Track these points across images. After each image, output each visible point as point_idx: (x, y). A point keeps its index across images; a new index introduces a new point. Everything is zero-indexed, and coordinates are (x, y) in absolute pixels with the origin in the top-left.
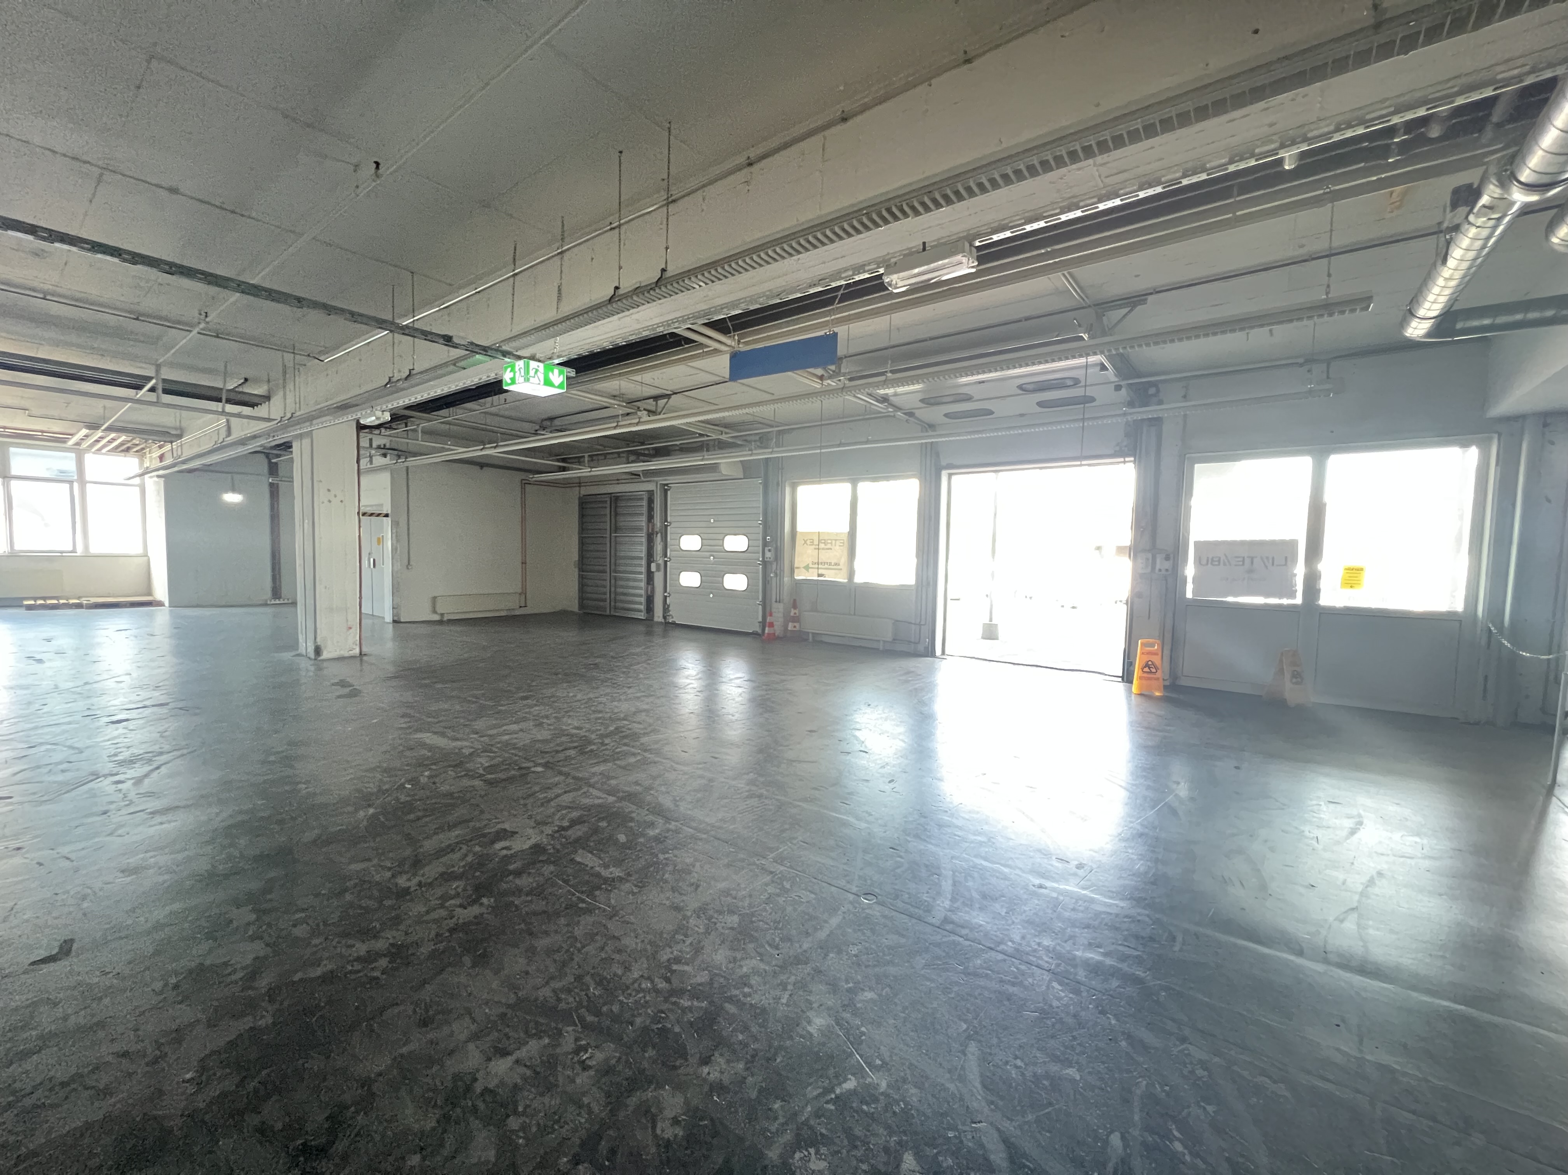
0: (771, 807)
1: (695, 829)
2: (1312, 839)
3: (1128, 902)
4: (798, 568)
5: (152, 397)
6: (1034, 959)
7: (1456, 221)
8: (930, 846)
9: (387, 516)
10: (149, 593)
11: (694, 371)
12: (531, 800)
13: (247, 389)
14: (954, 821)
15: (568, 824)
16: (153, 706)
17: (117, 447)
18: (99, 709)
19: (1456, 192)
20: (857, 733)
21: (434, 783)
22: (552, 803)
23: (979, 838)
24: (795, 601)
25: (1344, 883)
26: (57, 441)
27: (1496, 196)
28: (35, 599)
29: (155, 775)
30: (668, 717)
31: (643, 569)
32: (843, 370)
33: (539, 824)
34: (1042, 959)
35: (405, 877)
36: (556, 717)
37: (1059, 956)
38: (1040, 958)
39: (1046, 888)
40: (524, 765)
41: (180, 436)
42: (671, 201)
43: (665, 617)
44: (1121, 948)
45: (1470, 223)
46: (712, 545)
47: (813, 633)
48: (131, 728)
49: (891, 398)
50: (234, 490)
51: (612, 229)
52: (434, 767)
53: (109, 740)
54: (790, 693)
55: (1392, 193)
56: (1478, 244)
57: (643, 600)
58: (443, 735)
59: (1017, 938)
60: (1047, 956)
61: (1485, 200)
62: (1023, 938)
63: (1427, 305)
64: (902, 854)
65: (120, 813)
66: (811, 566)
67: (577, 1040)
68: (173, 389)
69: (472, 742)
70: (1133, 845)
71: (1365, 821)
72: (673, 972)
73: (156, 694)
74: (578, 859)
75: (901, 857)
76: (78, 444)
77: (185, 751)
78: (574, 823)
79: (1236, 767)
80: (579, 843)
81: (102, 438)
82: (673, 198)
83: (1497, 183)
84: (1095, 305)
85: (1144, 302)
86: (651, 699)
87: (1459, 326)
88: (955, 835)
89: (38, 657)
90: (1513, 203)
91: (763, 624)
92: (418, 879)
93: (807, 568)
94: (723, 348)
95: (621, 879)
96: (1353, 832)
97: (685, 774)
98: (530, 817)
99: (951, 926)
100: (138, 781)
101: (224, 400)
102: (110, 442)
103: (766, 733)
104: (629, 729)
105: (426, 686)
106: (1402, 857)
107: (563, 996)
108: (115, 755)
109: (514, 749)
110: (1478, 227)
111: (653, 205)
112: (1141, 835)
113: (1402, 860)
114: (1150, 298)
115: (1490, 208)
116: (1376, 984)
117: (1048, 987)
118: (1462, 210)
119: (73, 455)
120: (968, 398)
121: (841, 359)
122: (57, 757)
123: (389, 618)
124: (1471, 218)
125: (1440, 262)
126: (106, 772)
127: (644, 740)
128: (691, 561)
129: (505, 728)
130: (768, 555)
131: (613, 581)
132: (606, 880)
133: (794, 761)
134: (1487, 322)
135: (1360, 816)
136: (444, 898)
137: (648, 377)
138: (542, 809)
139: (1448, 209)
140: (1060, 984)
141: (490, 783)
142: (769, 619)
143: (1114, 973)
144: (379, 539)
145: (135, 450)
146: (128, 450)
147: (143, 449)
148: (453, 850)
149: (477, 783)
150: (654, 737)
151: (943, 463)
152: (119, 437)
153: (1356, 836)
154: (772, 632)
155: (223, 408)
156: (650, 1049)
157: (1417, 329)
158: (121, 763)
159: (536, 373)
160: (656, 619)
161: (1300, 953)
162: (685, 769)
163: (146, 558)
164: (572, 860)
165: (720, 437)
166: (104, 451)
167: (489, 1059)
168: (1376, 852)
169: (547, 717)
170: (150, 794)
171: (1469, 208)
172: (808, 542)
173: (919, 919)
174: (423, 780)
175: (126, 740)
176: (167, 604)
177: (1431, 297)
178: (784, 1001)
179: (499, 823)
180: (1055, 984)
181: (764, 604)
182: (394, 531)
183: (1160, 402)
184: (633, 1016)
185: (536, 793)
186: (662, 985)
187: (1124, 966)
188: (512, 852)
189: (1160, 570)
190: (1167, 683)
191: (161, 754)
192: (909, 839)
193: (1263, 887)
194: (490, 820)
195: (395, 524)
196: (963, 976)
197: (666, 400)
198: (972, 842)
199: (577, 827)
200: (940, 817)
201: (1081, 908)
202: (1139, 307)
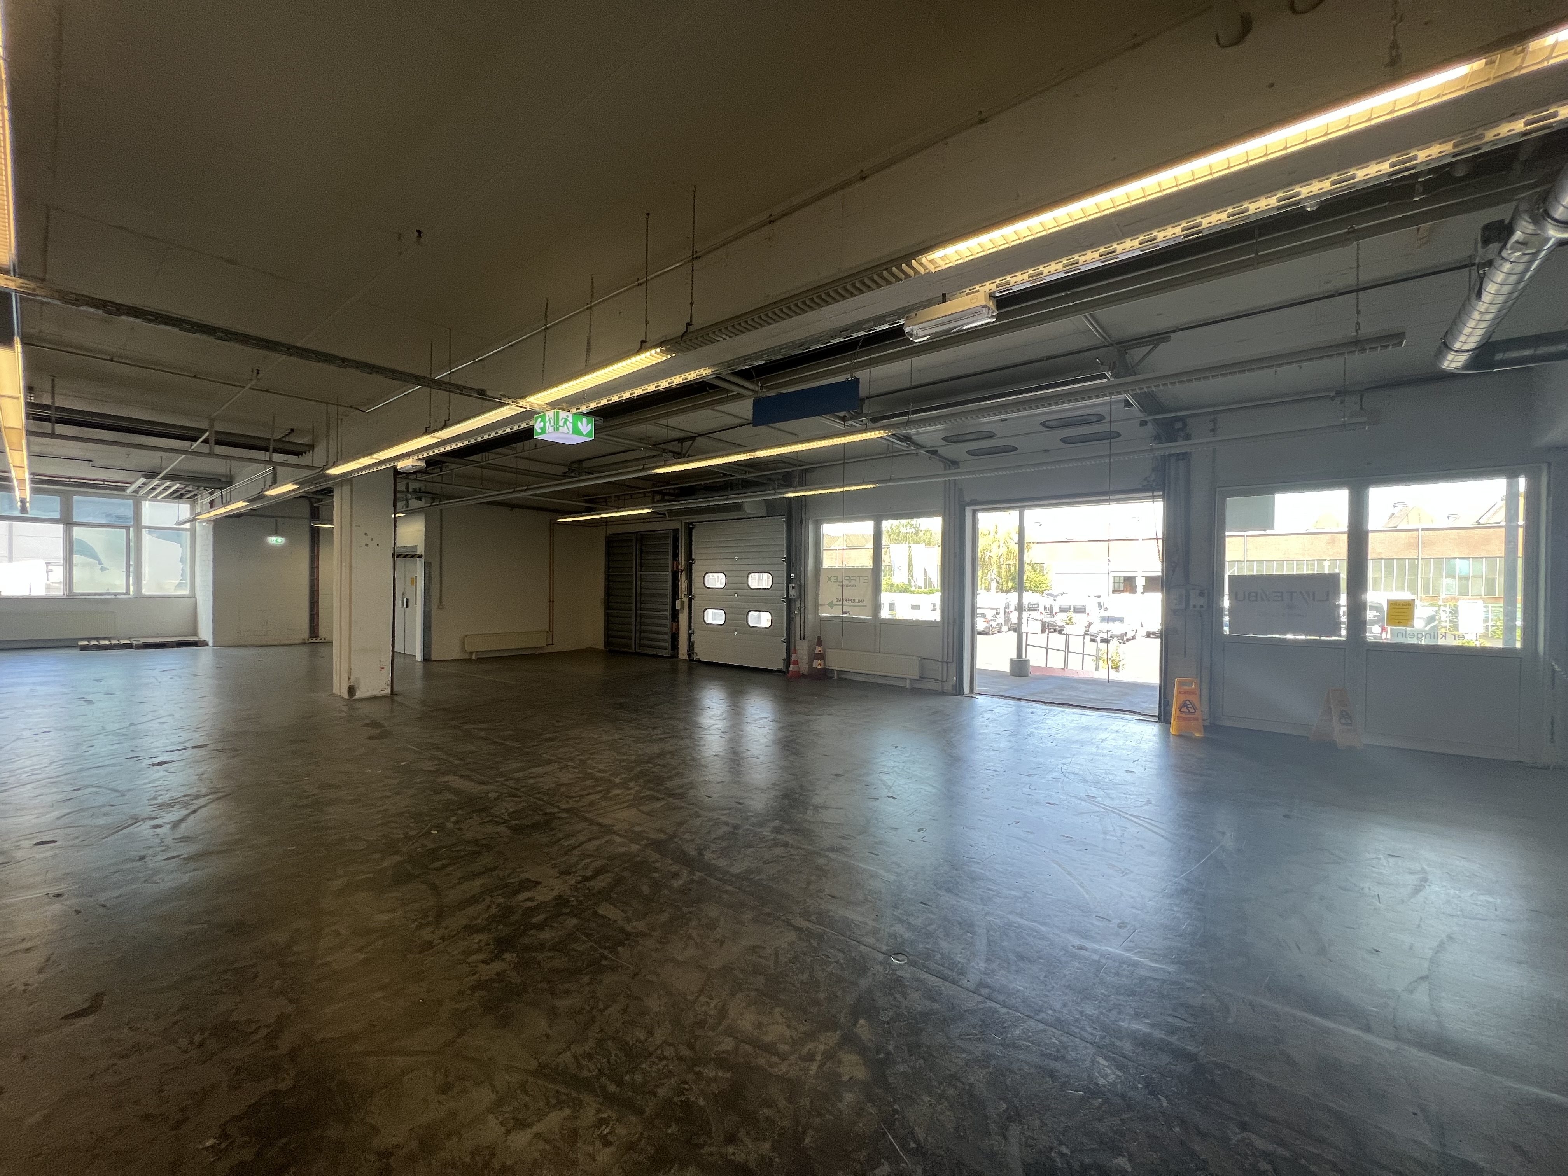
0: (797, 857)
1: (720, 880)
2: (1373, 897)
3: (1176, 967)
4: (822, 605)
5: (206, 449)
6: (1077, 1030)
7: (1490, 257)
8: (962, 901)
9: (420, 557)
10: (195, 633)
11: (719, 414)
12: (555, 848)
13: (293, 439)
14: (988, 874)
15: (591, 874)
16: (193, 747)
17: (171, 494)
18: (142, 751)
19: (1487, 228)
20: (885, 778)
21: (460, 829)
22: (576, 852)
23: (1013, 893)
24: (819, 638)
25: (1411, 948)
26: (118, 488)
27: (1529, 232)
28: (89, 639)
29: (192, 817)
30: (693, 760)
31: (669, 607)
32: (865, 411)
33: (562, 873)
34: (1085, 1031)
35: (429, 929)
36: (581, 760)
37: (1104, 1028)
38: (1083, 1029)
39: (1086, 950)
40: (548, 811)
41: (230, 483)
42: (695, 258)
43: (689, 655)
44: (1170, 1019)
45: (1503, 258)
46: (737, 583)
47: (837, 671)
48: (172, 770)
49: (913, 437)
50: (276, 533)
51: (639, 284)
52: (460, 812)
53: (150, 783)
54: (815, 735)
55: (1418, 229)
56: (1513, 279)
57: (668, 637)
58: (468, 778)
59: (1058, 1006)
60: (1091, 1027)
61: (1518, 235)
62: (1065, 1005)
63: (1462, 338)
64: (934, 910)
65: (156, 859)
66: (835, 603)
67: (598, 1111)
68: (224, 440)
69: (498, 786)
70: (1178, 902)
71: (1430, 877)
72: (696, 1038)
73: (197, 735)
74: (601, 912)
75: (932, 912)
76: (136, 492)
77: (220, 795)
78: (597, 873)
79: (1285, 816)
80: (604, 895)
81: (158, 486)
82: (698, 254)
83: (1530, 221)
84: (1117, 343)
85: (1168, 339)
86: (675, 741)
87: (1499, 357)
88: (989, 889)
89: (89, 698)
90: (1548, 240)
91: (788, 661)
92: (442, 931)
93: (831, 605)
94: (746, 392)
95: (643, 935)
96: (1417, 890)
97: (710, 820)
98: (554, 866)
99: (987, 991)
100: (176, 825)
101: (271, 449)
102: (165, 489)
103: (791, 777)
104: (653, 772)
105: (455, 727)
106: (1475, 919)
107: (584, 1063)
108: (155, 798)
109: (539, 793)
110: (1512, 262)
111: (678, 262)
112: (1185, 891)
113: (1474, 922)
114: (1172, 335)
115: (1523, 243)
116: (1455, 1066)
117: (1093, 1062)
118: (1494, 247)
119: (131, 502)
120: (991, 436)
121: (863, 400)
122: (101, 800)
123: (419, 657)
124: (1504, 254)
125: (1474, 296)
126: (146, 816)
127: (669, 784)
128: (716, 599)
129: (530, 771)
130: (792, 592)
131: (638, 620)
132: (628, 935)
133: (821, 807)
134: (1527, 352)
135: (1423, 871)
136: (467, 953)
137: (673, 421)
138: (566, 858)
139: (1480, 245)
140: (1105, 1059)
141: (517, 830)
142: (793, 657)
143: (1164, 1047)
144: (412, 579)
145: (188, 496)
146: (181, 496)
147: (195, 495)
148: (477, 902)
149: (502, 829)
150: (678, 782)
151: (967, 499)
152: (173, 486)
153: (1422, 894)
154: (796, 670)
155: (270, 458)
156: (673, 1125)
157: (1453, 362)
158: (160, 806)
159: (565, 422)
160: (681, 657)
161: (1368, 1029)
162: (710, 815)
163: (194, 599)
164: (596, 913)
165: (744, 476)
166: (159, 498)
167: (508, 1132)
168: (1444, 913)
169: (572, 759)
170: (185, 839)
171: (1501, 245)
172: (832, 579)
173: (954, 982)
174: (450, 825)
175: (166, 783)
176: (211, 644)
177: (1467, 331)
178: (812, 1072)
179: (523, 872)
180: (1101, 1060)
181: (789, 641)
182: (427, 572)
183: (1188, 437)
184: (656, 1086)
185: (560, 840)
186: (686, 1052)
187: (1174, 1039)
188: (535, 903)
189: (1194, 606)
190: (1207, 723)
191: (198, 797)
192: (939, 892)
193: (1322, 951)
194: (514, 869)
195: (428, 565)
196: (1000, 1047)
197: (691, 442)
198: (1006, 897)
199: (602, 877)
200: (973, 869)
201: (1125, 972)
202: (1162, 345)
